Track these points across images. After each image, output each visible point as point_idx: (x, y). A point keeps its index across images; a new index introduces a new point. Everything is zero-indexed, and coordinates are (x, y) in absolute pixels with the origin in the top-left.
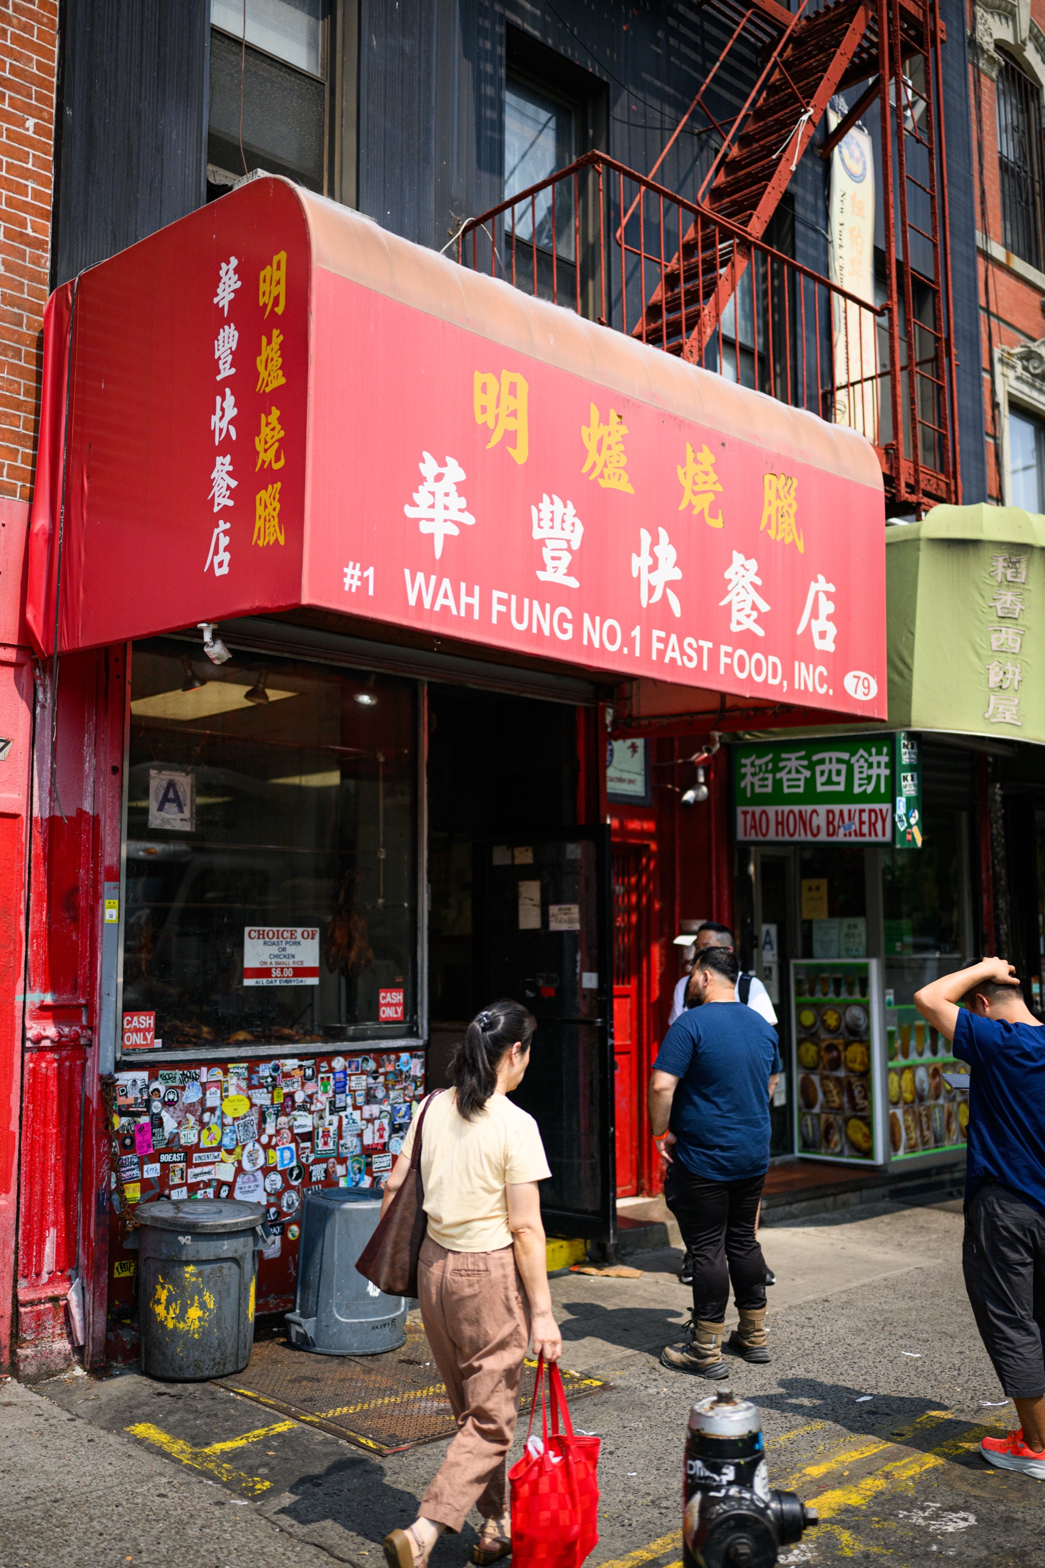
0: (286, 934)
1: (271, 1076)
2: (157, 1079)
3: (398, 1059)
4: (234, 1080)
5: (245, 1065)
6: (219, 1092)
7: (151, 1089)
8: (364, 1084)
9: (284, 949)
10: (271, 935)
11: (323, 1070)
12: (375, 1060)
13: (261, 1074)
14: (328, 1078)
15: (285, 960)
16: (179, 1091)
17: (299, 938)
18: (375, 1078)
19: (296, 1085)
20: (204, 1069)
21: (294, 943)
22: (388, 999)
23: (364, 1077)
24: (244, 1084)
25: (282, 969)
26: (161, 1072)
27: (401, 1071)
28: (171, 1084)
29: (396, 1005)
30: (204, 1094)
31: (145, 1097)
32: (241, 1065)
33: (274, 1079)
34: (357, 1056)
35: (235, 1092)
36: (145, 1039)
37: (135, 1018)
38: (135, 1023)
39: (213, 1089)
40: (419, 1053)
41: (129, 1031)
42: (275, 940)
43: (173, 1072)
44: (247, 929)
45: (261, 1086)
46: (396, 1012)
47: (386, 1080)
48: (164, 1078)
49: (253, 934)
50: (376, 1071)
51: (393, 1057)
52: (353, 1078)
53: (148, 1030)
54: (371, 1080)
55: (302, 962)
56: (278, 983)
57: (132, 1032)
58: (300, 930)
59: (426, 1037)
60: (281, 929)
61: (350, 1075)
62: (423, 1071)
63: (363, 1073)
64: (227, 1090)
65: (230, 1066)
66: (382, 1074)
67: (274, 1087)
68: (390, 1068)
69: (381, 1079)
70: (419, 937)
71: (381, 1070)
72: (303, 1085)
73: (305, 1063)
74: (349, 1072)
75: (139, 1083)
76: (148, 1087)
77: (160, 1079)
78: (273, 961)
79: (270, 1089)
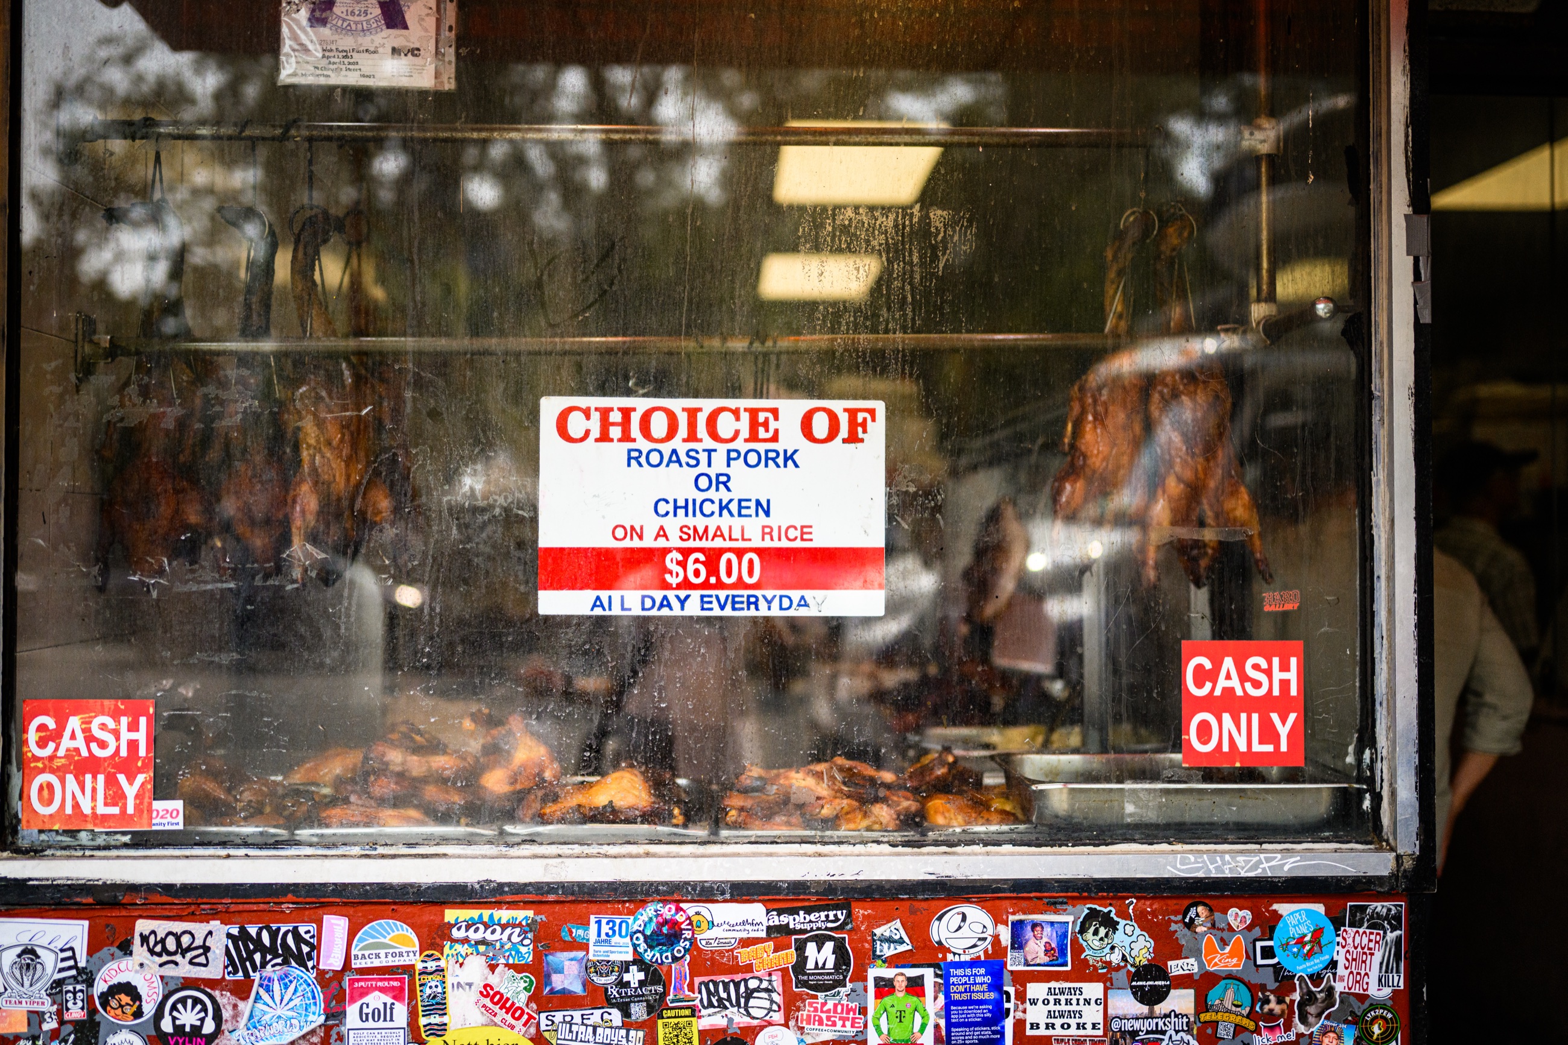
0: (726, 425)
1: (639, 962)
2: (126, 948)
3: (1268, 924)
4: (475, 970)
5: (523, 915)
6: (401, 1012)
7: (100, 987)
8: (1093, 1014)
9: (723, 481)
10: (659, 425)
11: (888, 951)
12: (1143, 922)
13: (596, 953)
14: (915, 987)
15: (725, 521)
16: (225, 999)
17: (791, 437)
18: (1151, 997)
19: (759, 1005)
20: (336, 926)
21: (768, 459)
22: (1228, 679)
23: (1093, 990)
24: (516, 989)
25: (712, 558)
26: (143, 926)
27: (1284, 980)
28: (184, 969)
29: (1265, 705)
30: (335, 1015)
31: (76, 1012)
32: (504, 915)
33: (654, 975)
34: (1053, 906)
35: (477, 1017)
36: (116, 796)
37: (74, 723)
38: (72, 740)
39: (376, 1000)
40: (1379, 907)
41: (49, 765)
42: (678, 443)
43: (199, 929)
44: (550, 407)
45: (597, 997)
46: (1268, 734)
47: (1202, 1005)
48: (157, 948)
49: (576, 424)
50: (1154, 969)
51: (1238, 916)
52: (1036, 990)
53: (128, 766)
54: (1125, 1004)
55: (805, 531)
56: (693, 608)
57: (60, 773)
58: (793, 409)
59: (1408, 844)
60: (708, 405)
61: (1022, 979)
62: (1399, 981)
63: (1083, 972)
64: (438, 1005)
65: (451, 915)
66: (1184, 981)
67: (656, 1008)
68: (1224, 961)
69: (1181, 1001)
70: (1379, 433)
71: (1176, 967)
72: (791, 1007)
73: (797, 921)
74: (1013, 963)
75: (48, 959)
76: (87, 977)
77: (139, 952)
78: (672, 525)
79: (638, 1011)
